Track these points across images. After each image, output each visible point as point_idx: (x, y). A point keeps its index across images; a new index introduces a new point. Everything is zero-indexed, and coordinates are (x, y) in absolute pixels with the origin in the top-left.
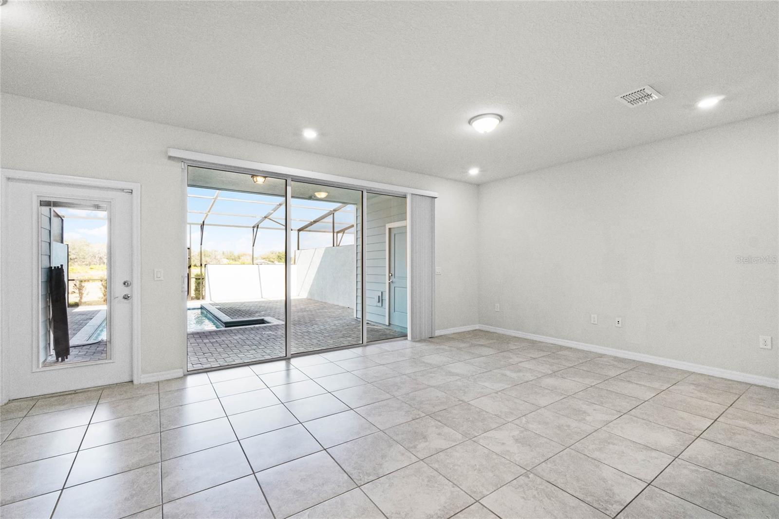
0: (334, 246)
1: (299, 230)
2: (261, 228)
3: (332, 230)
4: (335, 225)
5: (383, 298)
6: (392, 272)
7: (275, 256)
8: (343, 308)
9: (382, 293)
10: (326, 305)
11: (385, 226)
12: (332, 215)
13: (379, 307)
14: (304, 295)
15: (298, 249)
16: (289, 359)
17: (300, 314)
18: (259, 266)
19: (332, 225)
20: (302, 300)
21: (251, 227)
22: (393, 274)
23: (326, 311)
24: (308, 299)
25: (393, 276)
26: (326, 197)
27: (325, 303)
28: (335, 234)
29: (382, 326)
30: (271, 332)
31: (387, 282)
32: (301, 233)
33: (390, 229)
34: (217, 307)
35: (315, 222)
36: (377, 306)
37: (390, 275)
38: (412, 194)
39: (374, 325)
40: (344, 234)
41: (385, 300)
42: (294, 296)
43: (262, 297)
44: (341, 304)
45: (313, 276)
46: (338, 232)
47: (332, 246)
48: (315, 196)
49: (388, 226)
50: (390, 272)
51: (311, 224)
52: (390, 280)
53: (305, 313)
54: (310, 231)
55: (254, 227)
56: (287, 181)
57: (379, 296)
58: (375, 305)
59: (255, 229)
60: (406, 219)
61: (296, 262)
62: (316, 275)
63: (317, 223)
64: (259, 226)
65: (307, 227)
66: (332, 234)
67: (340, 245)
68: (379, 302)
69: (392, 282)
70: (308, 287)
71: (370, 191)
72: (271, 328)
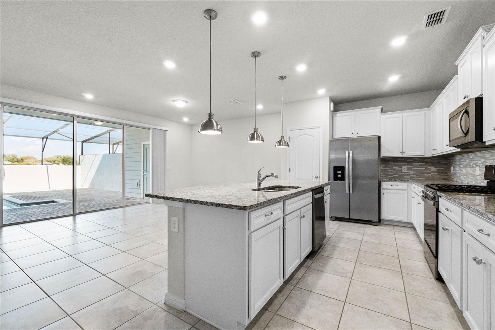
0: (110, 153)
1: (83, 142)
2: (49, 139)
3: (108, 143)
4: (111, 139)
5: (140, 184)
6: (145, 169)
7: (60, 159)
8: (116, 192)
9: (139, 181)
10: (103, 191)
11: (141, 143)
12: (109, 133)
13: (138, 189)
14: (86, 186)
15: (82, 155)
16: (75, 215)
17: (84, 197)
18: (47, 166)
19: (108, 139)
20: (85, 189)
21: (40, 138)
22: (146, 170)
23: (103, 194)
24: (89, 188)
25: (146, 172)
26: (102, 124)
27: (103, 190)
28: (111, 146)
29: (139, 199)
30: (61, 207)
31: (142, 174)
32: (84, 144)
33: (144, 145)
34: (10, 195)
35: (96, 137)
36: (136, 189)
37: (144, 170)
38: (153, 128)
39: (135, 200)
40: (119, 146)
41: (141, 185)
42: (78, 186)
43: (50, 189)
44: (115, 190)
45: (94, 173)
46: (114, 144)
47: (109, 153)
48: (94, 123)
49: (143, 143)
50: (143, 169)
51: (93, 138)
52: (143, 173)
53: (87, 196)
54: (91, 142)
55: (43, 138)
56: (75, 118)
57: (137, 183)
58: (135, 188)
59: (45, 140)
60: (149, 140)
61: (80, 163)
62: (96, 172)
63: (98, 138)
64: (48, 138)
65: (89, 140)
66: (108, 145)
67: (115, 153)
68: (137, 186)
69: (145, 174)
70: (90, 180)
71: (127, 125)
72: (60, 205)
